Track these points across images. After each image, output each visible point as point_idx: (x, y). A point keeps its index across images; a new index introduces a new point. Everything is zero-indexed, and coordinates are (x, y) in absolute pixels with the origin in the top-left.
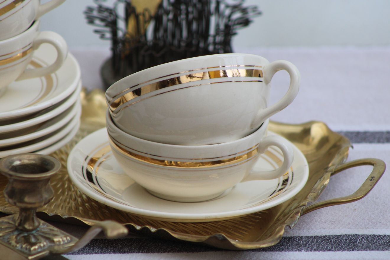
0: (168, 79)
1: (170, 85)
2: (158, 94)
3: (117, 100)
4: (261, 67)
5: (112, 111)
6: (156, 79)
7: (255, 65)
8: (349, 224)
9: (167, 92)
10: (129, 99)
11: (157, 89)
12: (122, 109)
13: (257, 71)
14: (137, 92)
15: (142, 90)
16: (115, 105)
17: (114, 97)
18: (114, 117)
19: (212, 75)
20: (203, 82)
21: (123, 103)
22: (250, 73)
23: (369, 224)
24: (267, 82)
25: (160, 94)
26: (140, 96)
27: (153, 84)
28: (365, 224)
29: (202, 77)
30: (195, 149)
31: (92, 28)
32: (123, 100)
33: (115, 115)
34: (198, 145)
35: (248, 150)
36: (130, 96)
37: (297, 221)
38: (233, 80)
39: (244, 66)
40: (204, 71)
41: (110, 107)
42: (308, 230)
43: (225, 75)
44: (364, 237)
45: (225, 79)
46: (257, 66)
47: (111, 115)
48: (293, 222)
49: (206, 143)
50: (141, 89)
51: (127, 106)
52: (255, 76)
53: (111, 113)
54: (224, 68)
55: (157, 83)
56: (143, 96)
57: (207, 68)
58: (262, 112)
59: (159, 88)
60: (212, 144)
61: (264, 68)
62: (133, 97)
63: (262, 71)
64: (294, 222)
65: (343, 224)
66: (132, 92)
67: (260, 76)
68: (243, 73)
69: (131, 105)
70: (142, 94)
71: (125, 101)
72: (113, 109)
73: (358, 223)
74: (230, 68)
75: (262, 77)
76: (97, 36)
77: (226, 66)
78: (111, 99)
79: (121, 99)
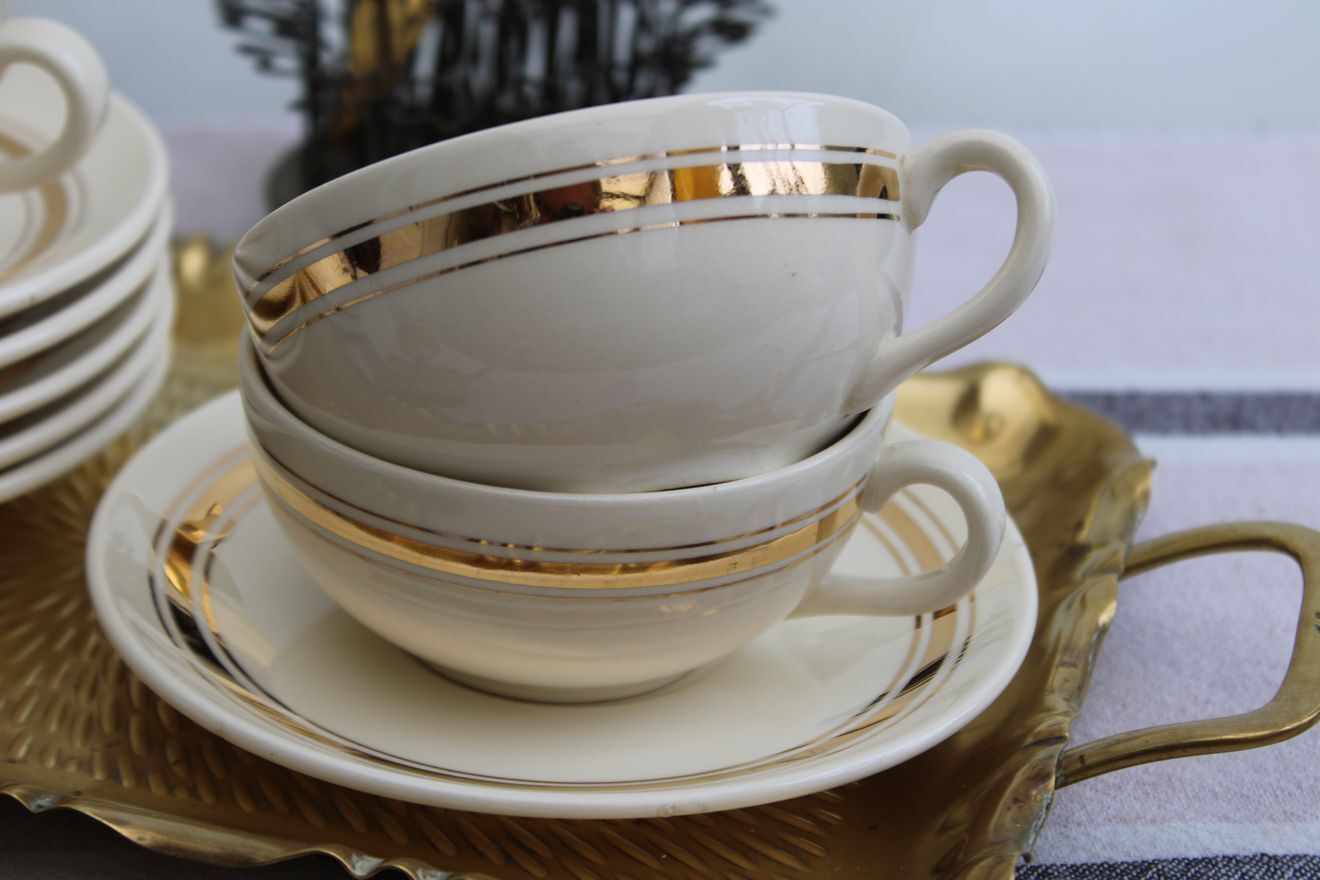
0: (500, 202)
1: (504, 227)
2: (452, 265)
3: (277, 291)
4: (891, 156)
5: (262, 334)
6: (446, 198)
7: (871, 146)
8: (1215, 795)
9: (491, 259)
10: (328, 288)
11: (447, 245)
12: (296, 330)
13: (875, 172)
14: (365, 257)
15: (383, 249)
16: (270, 309)
17: (264, 277)
18: (267, 356)
19: (686, 184)
20: (646, 216)
21: (304, 300)
22: (845, 179)
23: (1290, 795)
24: (914, 220)
25: (463, 267)
26: (376, 275)
27: (432, 222)
28: (1276, 796)
29: (642, 194)
30: (614, 508)
31: (231, 39)
32: (304, 291)
33: (271, 350)
34: (627, 492)
35: (824, 508)
36: (331, 272)
37: (1044, 816)
38: (775, 208)
39: (817, 147)
40: (651, 165)
41: (253, 315)
42: (1063, 829)
43: (741, 189)
44: (1301, 868)
45: (739, 206)
46: (875, 153)
47: (256, 346)
48: (1030, 824)
49: (663, 483)
50: (383, 241)
51: (321, 316)
52: (865, 194)
53: (257, 340)
54: (733, 158)
55: (452, 216)
56: (385, 276)
57: (669, 154)
58: (890, 346)
59: (456, 242)
60: (687, 485)
61: (902, 161)
62: (347, 279)
63: (894, 173)
64: (1034, 824)
65: (1190, 796)
66: (342, 254)
67: (884, 195)
68: (815, 179)
69: (338, 309)
70: (384, 265)
71: (312, 295)
72: (265, 325)
73: (1249, 789)
74: (761, 156)
75: (897, 199)
76: (246, 64)
77: (743, 148)
78: (254, 285)
79: (294, 284)
